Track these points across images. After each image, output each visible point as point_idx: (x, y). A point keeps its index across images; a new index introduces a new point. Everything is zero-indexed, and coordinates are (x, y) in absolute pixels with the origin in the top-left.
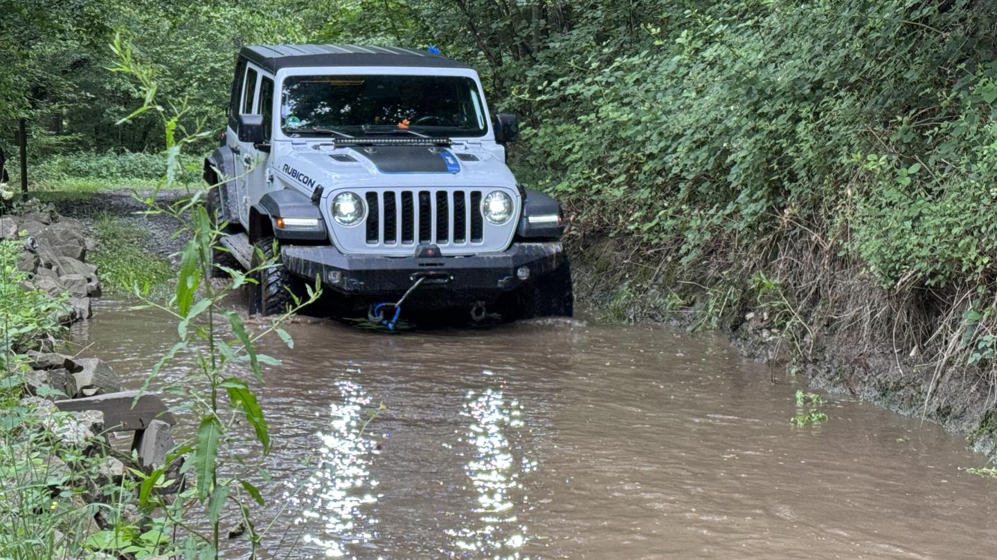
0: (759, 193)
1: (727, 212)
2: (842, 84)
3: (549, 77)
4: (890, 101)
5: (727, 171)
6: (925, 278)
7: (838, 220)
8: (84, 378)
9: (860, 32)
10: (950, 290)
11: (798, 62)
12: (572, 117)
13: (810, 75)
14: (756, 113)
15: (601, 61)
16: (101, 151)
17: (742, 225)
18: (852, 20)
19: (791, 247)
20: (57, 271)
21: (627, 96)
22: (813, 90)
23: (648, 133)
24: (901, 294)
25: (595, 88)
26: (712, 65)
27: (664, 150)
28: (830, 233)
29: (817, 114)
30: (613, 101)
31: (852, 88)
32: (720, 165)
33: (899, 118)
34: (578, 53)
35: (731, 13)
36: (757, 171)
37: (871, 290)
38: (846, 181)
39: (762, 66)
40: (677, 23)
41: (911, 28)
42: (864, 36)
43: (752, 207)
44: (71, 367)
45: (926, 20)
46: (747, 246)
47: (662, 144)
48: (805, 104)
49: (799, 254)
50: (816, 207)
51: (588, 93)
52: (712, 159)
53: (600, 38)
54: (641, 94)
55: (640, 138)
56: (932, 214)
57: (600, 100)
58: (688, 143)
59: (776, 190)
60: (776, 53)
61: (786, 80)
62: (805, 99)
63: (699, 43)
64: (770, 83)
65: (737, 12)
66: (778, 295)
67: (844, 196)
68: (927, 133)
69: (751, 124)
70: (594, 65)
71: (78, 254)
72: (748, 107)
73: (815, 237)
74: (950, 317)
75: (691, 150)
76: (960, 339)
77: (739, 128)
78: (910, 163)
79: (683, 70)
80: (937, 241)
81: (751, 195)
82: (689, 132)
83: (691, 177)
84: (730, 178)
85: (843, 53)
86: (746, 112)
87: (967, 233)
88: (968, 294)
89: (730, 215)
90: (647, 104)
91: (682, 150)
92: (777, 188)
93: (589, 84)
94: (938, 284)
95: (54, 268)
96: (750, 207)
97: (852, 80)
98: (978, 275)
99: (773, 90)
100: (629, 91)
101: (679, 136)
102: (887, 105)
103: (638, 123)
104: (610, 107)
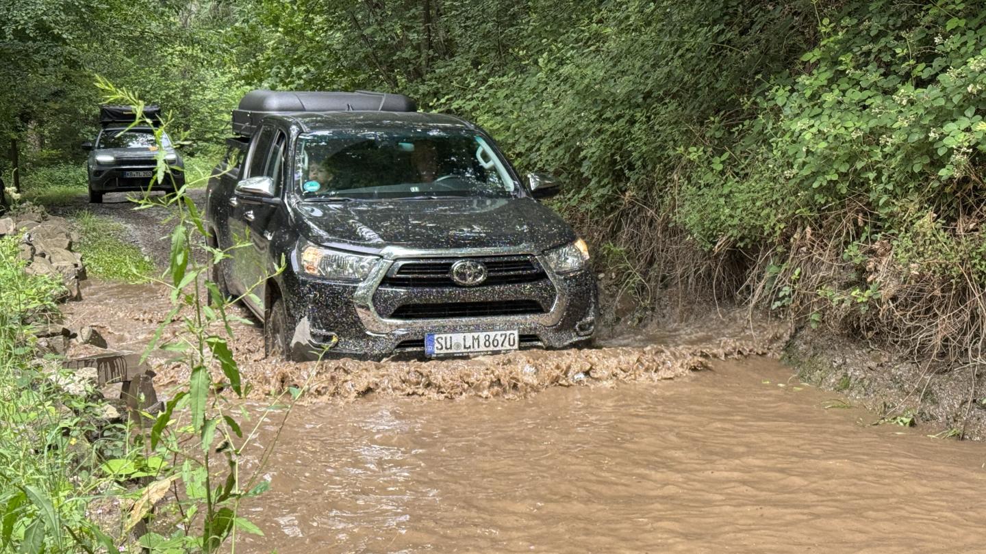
0: (606, 181)
1: (581, 196)
2: (666, 93)
4: (705, 106)
5: (580, 164)
6: (736, 242)
7: (667, 199)
9: (680, 52)
10: (755, 250)
11: (631, 77)
13: (642, 87)
14: (600, 118)
15: (478, 80)
17: (593, 206)
18: (673, 44)
19: (632, 221)
20: (50, 259)
21: (499, 108)
22: (644, 98)
23: (517, 137)
24: (719, 255)
25: (474, 103)
26: (565, 80)
27: (530, 149)
28: (662, 210)
29: (649, 118)
30: (488, 112)
31: (674, 97)
32: (574, 160)
33: (712, 119)
34: (459, 75)
35: (577, 41)
36: (603, 162)
37: (695, 253)
38: (672, 168)
39: (604, 81)
40: (536, 50)
41: (718, 49)
42: (680, 56)
43: (601, 191)
44: (68, 335)
45: (729, 41)
46: (597, 222)
47: (528, 145)
48: (639, 109)
49: (638, 226)
50: (650, 189)
51: (468, 108)
52: (568, 155)
53: (476, 64)
54: (510, 106)
55: (511, 141)
56: (741, 192)
57: (478, 112)
58: (548, 143)
59: (619, 177)
60: (614, 71)
61: (624, 91)
62: (638, 106)
63: (554, 65)
64: (612, 94)
65: (582, 40)
66: (622, 259)
67: (672, 181)
68: (734, 130)
69: (598, 126)
70: (473, 84)
71: (66, 245)
72: (595, 113)
73: (651, 212)
74: (756, 271)
75: (551, 148)
76: (764, 288)
77: (588, 130)
78: (721, 153)
79: (542, 87)
80: (744, 213)
81: (599, 182)
82: (549, 135)
83: (552, 170)
84: (582, 170)
85: (666, 69)
86: (593, 117)
87: (767, 205)
88: (769, 253)
89: (584, 198)
90: (516, 113)
91: (544, 148)
92: (618, 176)
93: (469, 100)
94: (746, 245)
95: (47, 257)
97: (675, 90)
98: (776, 238)
99: (614, 100)
100: (500, 105)
101: (541, 138)
102: (702, 109)
103: (508, 129)
104: (486, 117)
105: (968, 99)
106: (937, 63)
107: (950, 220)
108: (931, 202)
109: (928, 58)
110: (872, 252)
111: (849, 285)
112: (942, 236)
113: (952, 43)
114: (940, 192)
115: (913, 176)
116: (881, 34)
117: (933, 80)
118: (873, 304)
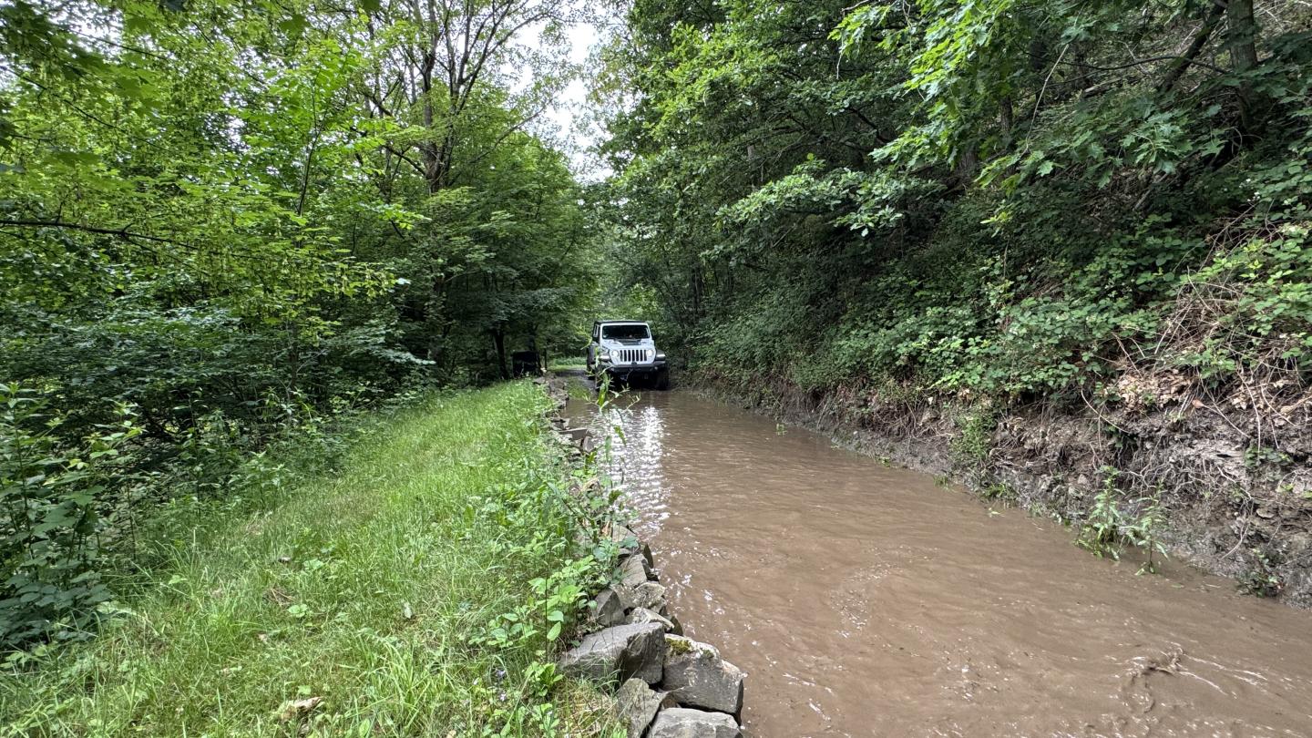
0: (764, 364)
1: (754, 370)
2: (788, 331)
3: (699, 331)
5: (754, 358)
6: (815, 389)
7: (788, 372)
8: (566, 424)
9: (793, 315)
10: (823, 392)
11: (774, 325)
12: (706, 343)
13: (778, 329)
14: (762, 340)
15: (715, 326)
16: (567, 357)
17: (759, 374)
18: (790, 312)
19: (774, 380)
20: (556, 393)
21: (723, 336)
22: (779, 333)
23: (730, 347)
24: (808, 394)
26: (748, 326)
27: (735, 352)
28: (786, 376)
29: (781, 341)
30: (719, 338)
31: (791, 332)
32: (752, 356)
33: (806, 341)
35: (753, 311)
36: (763, 358)
37: (799, 393)
38: (791, 360)
39: (764, 326)
40: (737, 315)
41: (808, 314)
42: (793, 317)
44: (562, 421)
45: (812, 311)
46: (761, 380)
47: (734, 350)
49: (777, 382)
50: (782, 368)
52: (749, 355)
53: (714, 319)
54: (727, 336)
55: (727, 349)
56: (817, 369)
57: (715, 338)
58: (742, 350)
59: (769, 363)
60: (767, 323)
61: (771, 330)
62: (777, 336)
63: (744, 320)
64: (766, 331)
65: (755, 311)
66: (771, 395)
67: (790, 365)
68: (814, 345)
69: (761, 344)
70: (713, 327)
71: (562, 388)
73: (782, 377)
74: (823, 400)
75: (743, 352)
76: (826, 407)
77: (757, 345)
78: (810, 354)
79: (740, 328)
80: (819, 378)
81: (762, 365)
82: (742, 347)
83: (743, 360)
84: (755, 360)
85: (788, 322)
86: (759, 340)
87: (828, 375)
88: (829, 393)
90: (729, 339)
91: (740, 352)
94: (819, 390)
96: (762, 369)
97: (791, 330)
98: (831, 387)
99: (767, 334)
101: (739, 348)
102: (802, 337)
103: (727, 344)
104: (718, 340)
105: (907, 335)
106: (894, 320)
107: (901, 381)
108: (893, 374)
109: (891, 318)
110: (870, 393)
111: (860, 407)
112: (898, 388)
113: (900, 313)
114: (897, 371)
115: (885, 364)
116: (872, 309)
117: (893, 326)
118: (871, 414)
